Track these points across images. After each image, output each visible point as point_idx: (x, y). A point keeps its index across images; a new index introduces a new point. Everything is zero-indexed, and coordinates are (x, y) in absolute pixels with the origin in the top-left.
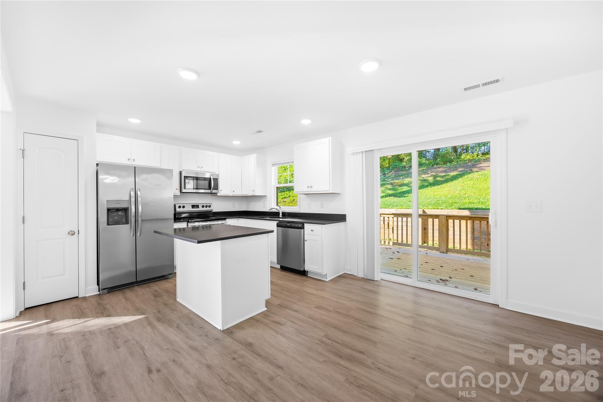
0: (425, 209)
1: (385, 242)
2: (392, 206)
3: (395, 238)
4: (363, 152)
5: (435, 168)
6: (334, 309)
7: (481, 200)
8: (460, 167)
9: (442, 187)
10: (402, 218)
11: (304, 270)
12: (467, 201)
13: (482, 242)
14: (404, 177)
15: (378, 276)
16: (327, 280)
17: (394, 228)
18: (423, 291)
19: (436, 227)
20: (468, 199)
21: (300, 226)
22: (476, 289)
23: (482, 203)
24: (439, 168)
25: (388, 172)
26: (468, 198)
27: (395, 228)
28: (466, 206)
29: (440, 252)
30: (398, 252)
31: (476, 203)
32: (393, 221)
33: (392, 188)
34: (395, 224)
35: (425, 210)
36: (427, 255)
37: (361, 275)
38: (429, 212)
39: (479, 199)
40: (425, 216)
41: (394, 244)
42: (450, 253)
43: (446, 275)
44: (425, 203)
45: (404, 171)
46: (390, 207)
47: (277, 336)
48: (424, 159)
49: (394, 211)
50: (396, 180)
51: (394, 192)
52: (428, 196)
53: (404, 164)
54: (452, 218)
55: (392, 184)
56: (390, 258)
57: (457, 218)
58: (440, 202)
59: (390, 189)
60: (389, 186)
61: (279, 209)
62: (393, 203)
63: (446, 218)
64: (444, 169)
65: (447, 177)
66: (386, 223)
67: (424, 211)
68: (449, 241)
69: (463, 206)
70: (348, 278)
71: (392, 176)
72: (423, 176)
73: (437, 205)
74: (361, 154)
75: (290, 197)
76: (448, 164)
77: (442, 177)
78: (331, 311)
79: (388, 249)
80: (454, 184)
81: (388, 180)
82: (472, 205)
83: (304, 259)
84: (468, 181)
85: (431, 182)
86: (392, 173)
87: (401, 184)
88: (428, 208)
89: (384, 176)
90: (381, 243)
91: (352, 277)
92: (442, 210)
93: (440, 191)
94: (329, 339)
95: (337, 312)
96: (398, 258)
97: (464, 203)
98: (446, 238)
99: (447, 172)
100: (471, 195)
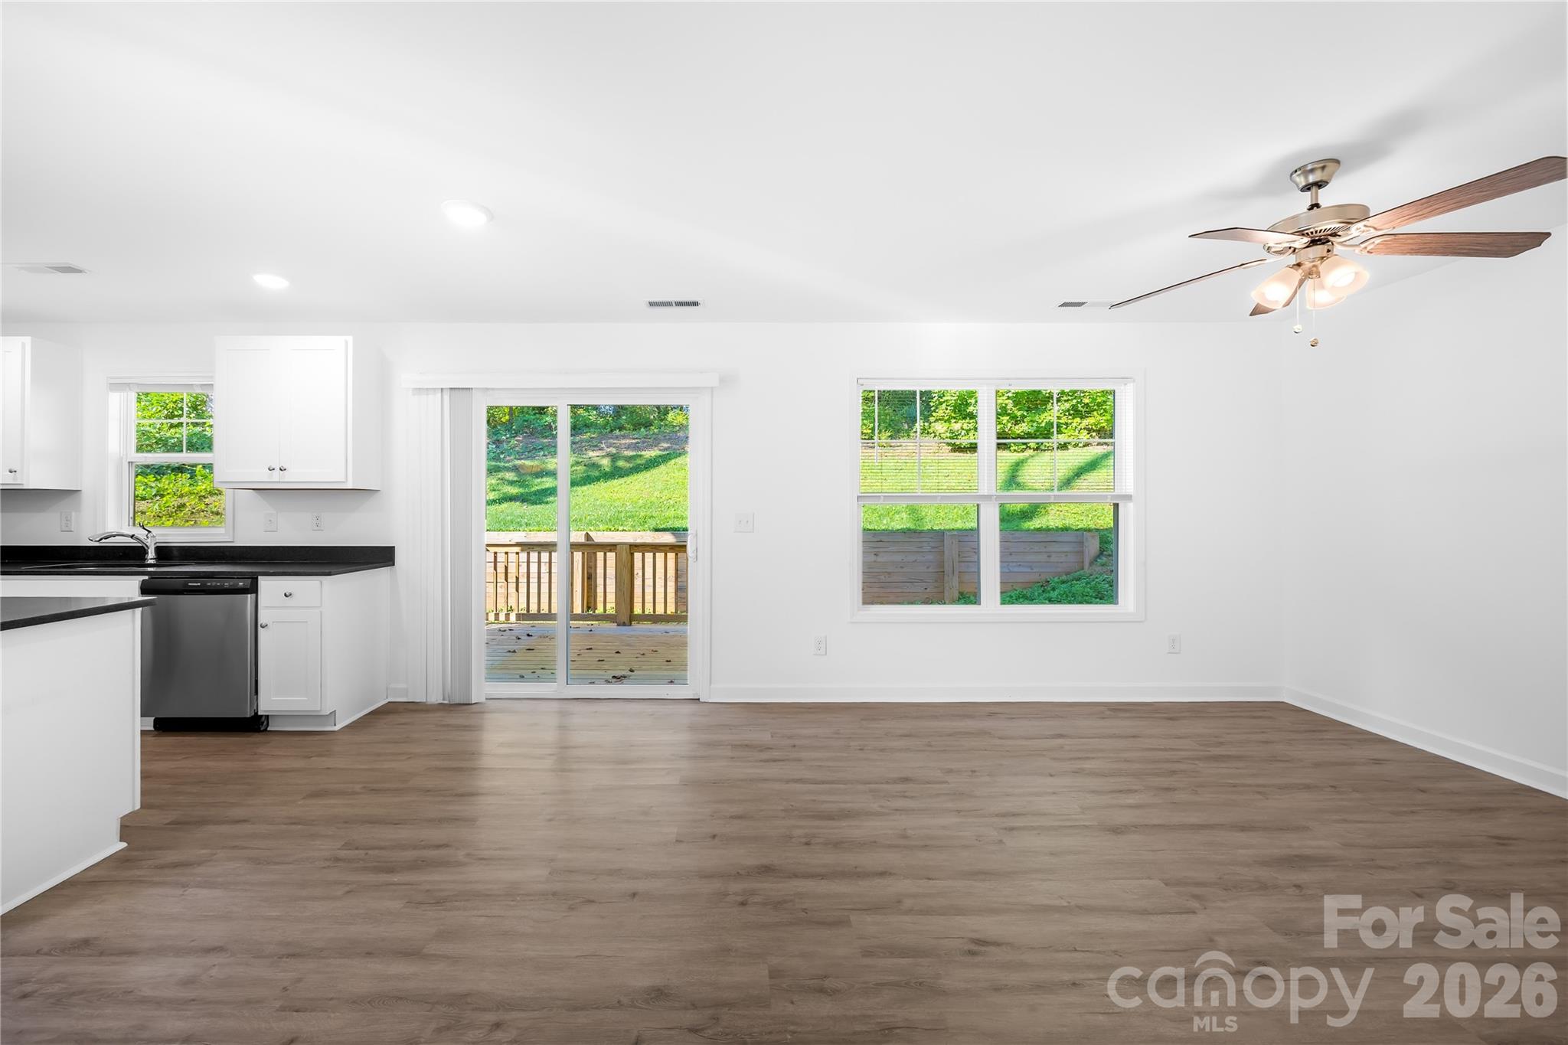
0: (591, 530)
1: (497, 616)
2: (516, 524)
3: (523, 605)
4: (444, 391)
5: (617, 438)
6: (364, 787)
8: (666, 440)
9: (628, 482)
10: (539, 553)
11: (256, 713)
12: (671, 513)
14: (546, 453)
16: (336, 728)
17: (520, 581)
18: (575, 703)
19: (611, 572)
20: (673, 510)
21: (241, 584)
23: (683, 517)
24: (624, 437)
25: (508, 436)
26: (673, 506)
27: (523, 580)
28: (669, 525)
29: (618, 625)
30: (528, 635)
32: (516, 561)
33: (516, 479)
34: (523, 569)
35: (589, 533)
36: (591, 634)
37: (435, 698)
38: (599, 537)
40: (590, 548)
41: (519, 617)
42: (635, 623)
43: (624, 668)
44: (593, 517)
45: (546, 437)
46: (512, 528)
47: (186, 893)
48: (595, 412)
49: (520, 537)
50: (527, 458)
51: (521, 490)
52: (598, 503)
53: (547, 419)
54: (641, 549)
55: (516, 469)
56: (510, 651)
57: (648, 548)
58: (623, 515)
59: (512, 483)
60: (511, 476)
61: (142, 538)
62: (518, 517)
63: (631, 551)
64: (634, 441)
65: (639, 461)
66: (501, 569)
67: (588, 536)
68: (635, 600)
69: (664, 523)
70: (401, 712)
71: (517, 449)
72: (591, 454)
73: (615, 522)
74: (440, 394)
75: (162, 496)
76: (642, 430)
77: (629, 459)
78: (354, 793)
79: (505, 631)
80: (650, 477)
81: (508, 458)
82: (679, 522)
83: (257, 682)
84: (676, 471)
85: (607, 469)
86: (517, 440)
87: (539, 470)
88: (597, 528)
89: (497, 447)
90: (487, 620)
91: (410, 707)
92: (624, 532)
93: (623, 491)
94: (357, 849)
95: (373, 790)
96: (528, 647)
97: (667, 519)
98: (629, 594)
99: (639, 449)
100: (680, 501)
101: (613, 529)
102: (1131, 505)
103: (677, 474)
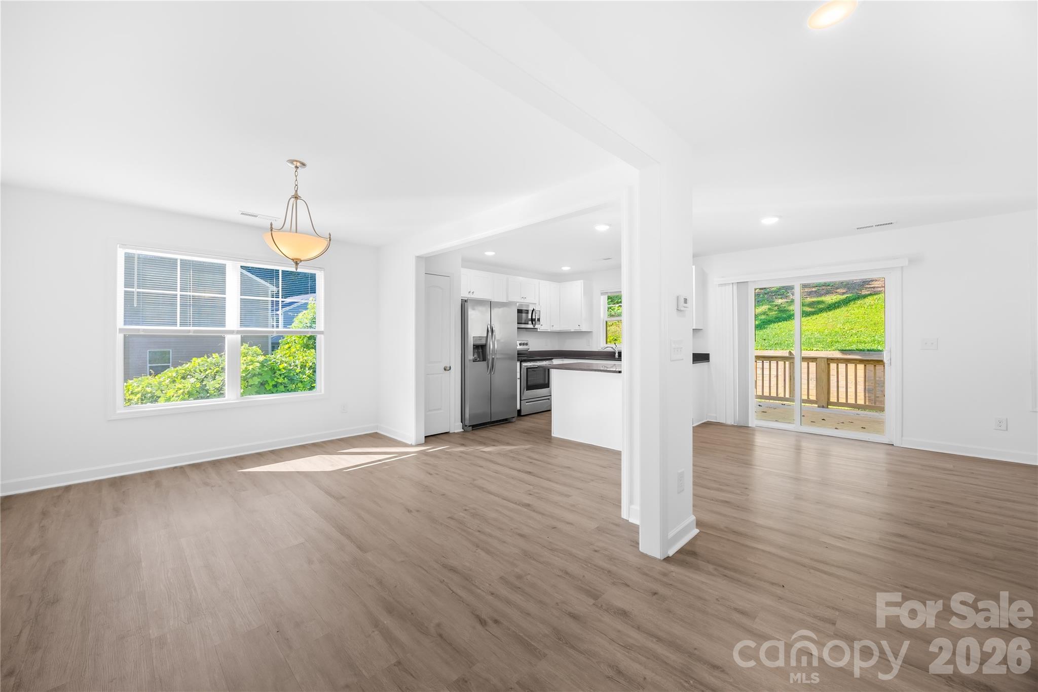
7: (876, 337)
12: (855, 339)
13: (877, 396)
15: (753, 422)
19: (813, 375)
20: (856, 337)
23: (879, 343)
26: (856, 335)
28: (854, 347)
29: (818, 406)
31: (869, 342)
35: (792, 351)
37: (730, 422)
39: (874, 337)
42: (832, 406)
54: (835, 362)
57: (841, 361)
58: (813, 340)
61: (613, 348)
63: (826, 362)
64: (814, 289)
65: (821, 306)
68: (832, 393)
69: (849, 346)
72: (779, 300)
80: (832, 314)
82: (863, 345)
92: (818, 351)
93: (811, 324)
97: (851, 343)
98: (827, 387)
99: (821, 295)
100: (861, 331)
101: (809, 349)
103: (857, 311)
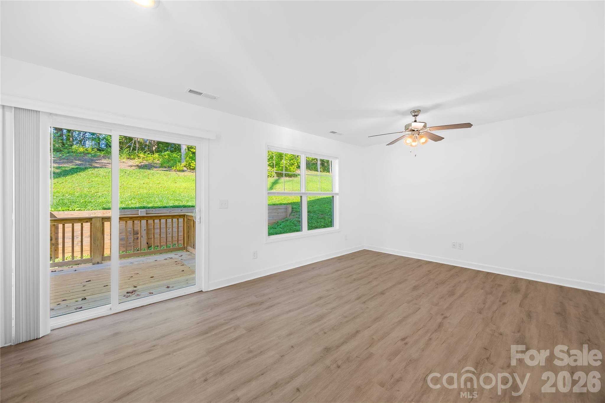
8: (76, 160)
15: (47, 326)
22: (168, 287)
29: (94, 264)
42: (105, 262)
43: (127, 286)
63: (101, 221)
102: (338, 197)
